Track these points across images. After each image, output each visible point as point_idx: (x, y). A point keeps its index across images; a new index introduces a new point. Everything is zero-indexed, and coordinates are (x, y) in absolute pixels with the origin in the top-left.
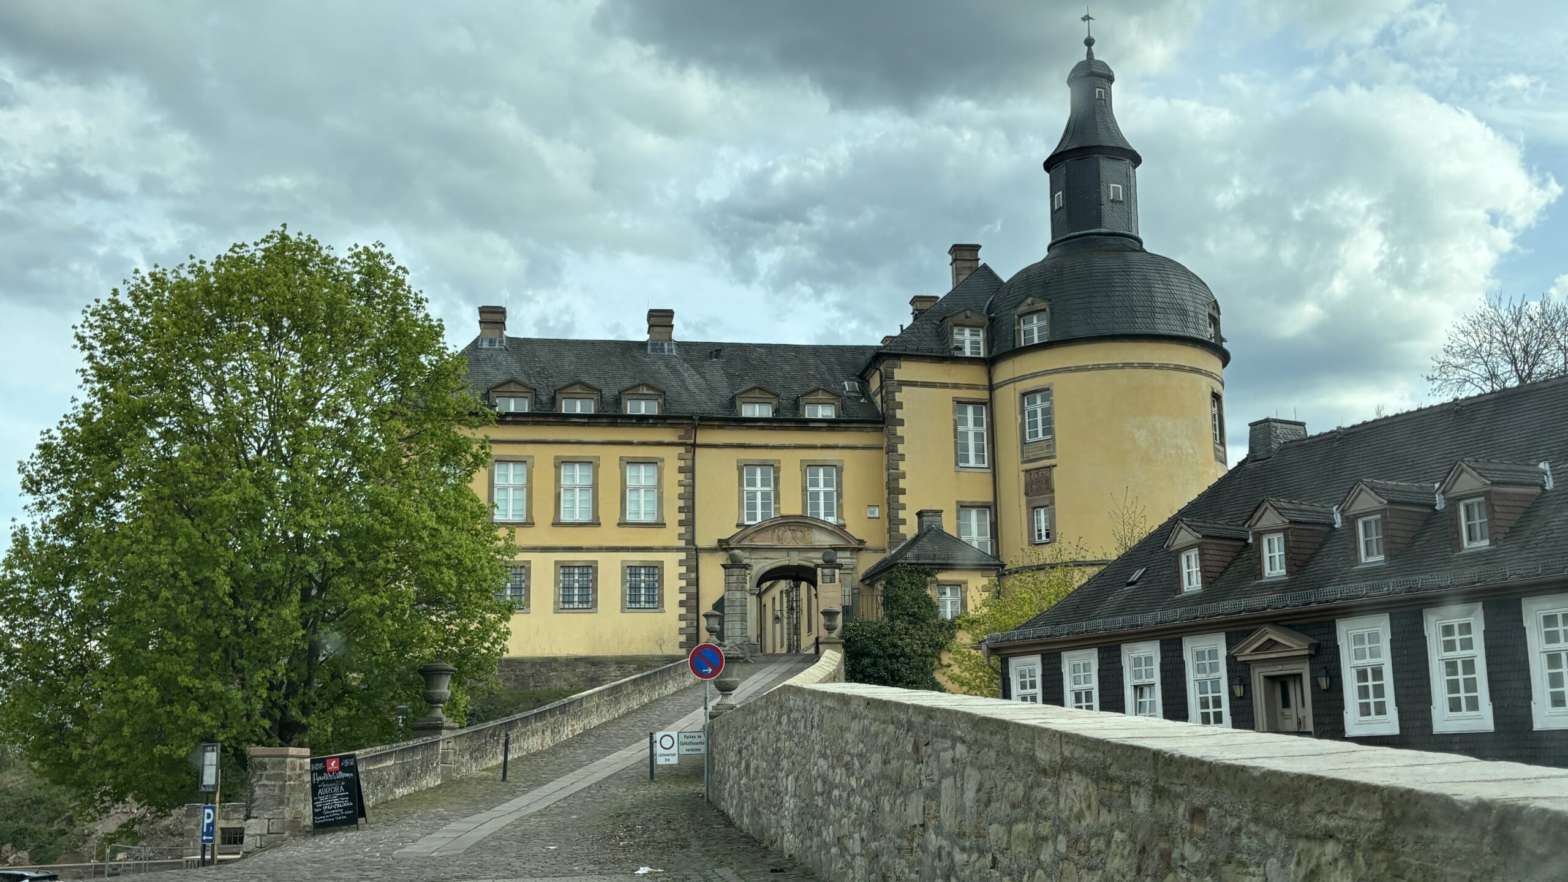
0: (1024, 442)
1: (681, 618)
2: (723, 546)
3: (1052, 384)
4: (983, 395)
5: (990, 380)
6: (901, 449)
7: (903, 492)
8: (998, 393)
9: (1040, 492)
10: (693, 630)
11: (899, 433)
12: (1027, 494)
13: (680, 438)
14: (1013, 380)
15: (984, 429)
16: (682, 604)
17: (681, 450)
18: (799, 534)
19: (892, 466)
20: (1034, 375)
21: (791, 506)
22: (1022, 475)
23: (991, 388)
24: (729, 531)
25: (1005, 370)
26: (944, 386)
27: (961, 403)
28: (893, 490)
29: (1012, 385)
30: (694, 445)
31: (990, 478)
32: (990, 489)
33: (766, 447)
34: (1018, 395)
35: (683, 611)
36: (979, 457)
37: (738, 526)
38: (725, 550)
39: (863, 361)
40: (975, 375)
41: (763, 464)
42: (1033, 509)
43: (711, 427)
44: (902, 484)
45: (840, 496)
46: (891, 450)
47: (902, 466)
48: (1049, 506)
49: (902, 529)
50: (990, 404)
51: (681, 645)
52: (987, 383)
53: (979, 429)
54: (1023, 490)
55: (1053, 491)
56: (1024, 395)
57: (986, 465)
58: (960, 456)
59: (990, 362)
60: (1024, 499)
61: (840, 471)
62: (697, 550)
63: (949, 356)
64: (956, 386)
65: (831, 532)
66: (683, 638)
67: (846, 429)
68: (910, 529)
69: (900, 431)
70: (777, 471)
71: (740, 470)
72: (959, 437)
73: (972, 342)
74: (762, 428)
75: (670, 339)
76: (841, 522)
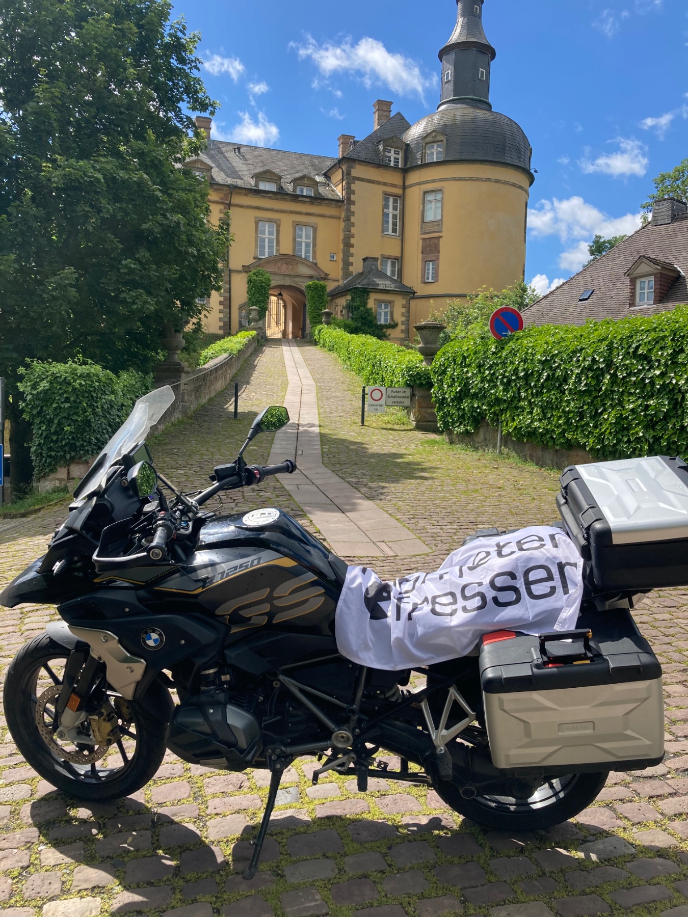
0: (423, 221)
1: (221, 312)
2: (246, 269)
3: (443, 187)
4: (399, 191)
5: (404, 182)
6: (353, 219)
7: (352, 246)
8: (408, 191)
9: (430, 252)
10: (227, 319)
11: (352, 210)
12: (422, 253)
13: (221, 198)
14: (419, 184)
15: (398, 212)
16: (221, 303)
17: (222, 207)
18: (290, 267)
19: (347, 229)
20: (433, 181)
21: (286, 248)
22: (421, 242)
23: (404, 188)
24: (249, 261)
25: (414, 177)
26: (378, 183)
27: (387, 195)
28: (348, 245)
29: (418, 187)
30: (230, 205)
31: (400, 242)
32: (400, 248)
33: (272, 210)
34: (422, 193)
35: (222, 307)
36: (394, 231)
37: (255, 258)
38: (246, 272)
39: (329, 164)
40: (396, 179)
41: (270, 221)
42: (425, 262)
43: (240, 194)
44: (352, 241)
45: (314, 246)
46: (348, 219)
47: (353, 230)
48: (435, 261)
49: (351, 269)
50: (403, 197)
51: (220, 328)
52: (402, 184)
53: (395, 212)
54: (420, 250)
55: (439, 252)
56: (425, 193)
57: (397, 234)
58: (384, 229)
59: (405, 171)
60: (420, 255)
61: (315, 230)
62: (230, 271)
63: (382, 165)
64: (385, 184)
65: (310, 267)
66: (221, 324)
67: (320, 204)
68: (357, 267)
69: (353, 208)
70: (278, 226)
71: (257, 223)
72: (385, 215)
73: (395, 158)
74: (270, 198)
75: (209, 137)
76: (315, 261)
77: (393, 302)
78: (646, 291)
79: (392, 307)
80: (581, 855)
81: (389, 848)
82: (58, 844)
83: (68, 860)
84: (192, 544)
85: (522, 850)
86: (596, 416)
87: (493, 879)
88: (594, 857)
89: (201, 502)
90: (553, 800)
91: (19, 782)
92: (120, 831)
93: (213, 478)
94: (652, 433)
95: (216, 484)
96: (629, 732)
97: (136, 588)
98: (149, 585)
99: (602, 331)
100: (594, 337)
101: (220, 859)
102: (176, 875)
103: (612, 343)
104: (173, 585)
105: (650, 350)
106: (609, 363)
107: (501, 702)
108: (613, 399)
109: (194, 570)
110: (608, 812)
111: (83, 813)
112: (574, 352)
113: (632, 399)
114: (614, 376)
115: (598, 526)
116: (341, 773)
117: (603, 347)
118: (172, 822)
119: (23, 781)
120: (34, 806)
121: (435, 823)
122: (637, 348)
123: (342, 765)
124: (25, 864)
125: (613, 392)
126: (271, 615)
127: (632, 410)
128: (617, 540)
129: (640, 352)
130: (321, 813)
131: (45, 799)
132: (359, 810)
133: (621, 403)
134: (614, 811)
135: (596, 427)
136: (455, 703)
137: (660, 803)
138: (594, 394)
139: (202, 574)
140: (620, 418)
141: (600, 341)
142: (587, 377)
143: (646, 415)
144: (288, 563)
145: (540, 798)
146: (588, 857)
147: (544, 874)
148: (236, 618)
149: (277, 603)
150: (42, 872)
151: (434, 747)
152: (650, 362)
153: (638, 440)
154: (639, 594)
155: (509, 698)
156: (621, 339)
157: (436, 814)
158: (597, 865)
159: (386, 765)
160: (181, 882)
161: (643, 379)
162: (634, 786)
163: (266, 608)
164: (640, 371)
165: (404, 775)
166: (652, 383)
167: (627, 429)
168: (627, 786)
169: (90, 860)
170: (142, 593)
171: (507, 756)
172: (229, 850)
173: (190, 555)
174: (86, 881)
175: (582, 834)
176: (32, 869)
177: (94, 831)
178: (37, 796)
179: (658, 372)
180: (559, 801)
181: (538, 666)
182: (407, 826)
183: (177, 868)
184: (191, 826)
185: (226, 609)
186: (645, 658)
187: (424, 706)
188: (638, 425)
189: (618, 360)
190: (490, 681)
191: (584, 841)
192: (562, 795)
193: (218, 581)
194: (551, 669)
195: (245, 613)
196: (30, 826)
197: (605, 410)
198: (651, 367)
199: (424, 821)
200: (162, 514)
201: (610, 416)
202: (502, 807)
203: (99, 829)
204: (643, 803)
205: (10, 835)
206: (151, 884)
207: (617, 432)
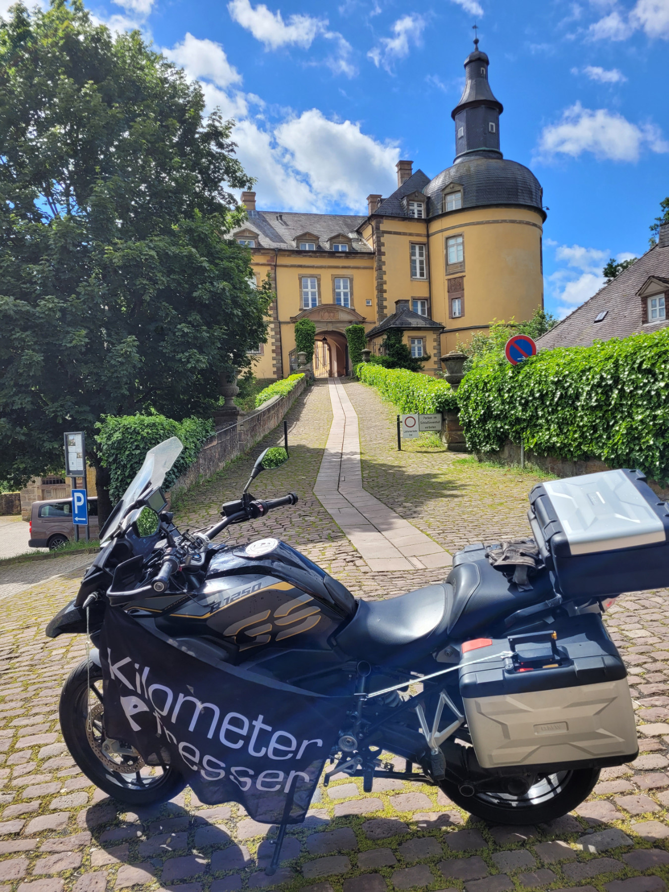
0: (447, 264)
1: (274, 359)
2: (293, 320)
3: (463, 232)
4: (424, 240)
5: (428, 231)
6: (384, 268)
7: (385, 291)
8: (432, 239)
9: (456, 290)
10: (280, 365)
11: (383, 260)
12: (448, 292)
13: (268, 261)
14: (442, 231)
15: (424, 258)
16: (273, 351)
17: (269, 268)
18: (332, 314)
19: (380, 277)
20: (453, 228)
21: (327, 298)
22: (446, 282)
23: (428, 236)
24: (296, 313)
25: (436, 226)
26: (405, 234)
27: (413, 245)
28: (381, 291)
29: (440, 234)
30: (276, 266)
31: (427, 284)
32: (428, 289)
33: (313, 267)
34: (444, 239)
35: (274, 355)
36: (422, 275)
37: (300, 310)
38: (294, 322)
39: (360, 222)
40: (420, 228)
41: (312, 276)
42: (452, 300)
43: (284, 255)
44: (385, 287)
45: (352, 294)
46: (380, 268)
47: (385, 278)
48: (461, 297)
49: (385, 311)
50: (427, 245)
51: (274, 372)
52: (426, 233)
53: (421, 258)
54: (446, 290)
55: (463, 290)
56: (447, 239)
57: (425, 277)
58: (413, 274)
59: (428, 221)
60: (447, 294)
61: (351, 280)
62: (280, 323)
63: (407, 218)
64: (411, 234)
65: (348, 313)
66: (275, 369)
67: (354, 258)
68: (391, 309)
69: (383, 258)
70: (319, 280)
71: (300, 279)
72: (413, 262)
73: (418, 211)
74: (311, 256)
75: (254, 209)
76: (353, 308)
77: (425, 337)
78: (658, 308)
79: (425, 342)
80: (580, 847)
81: (400, 844)
82: (106, 845)
83: (114, 860)
84: (204, 574)
85: (523, 844)
86: (608, 428)
87: (494, 872)
88: (592, 849)
89: (212, 536)
90: (551, 795)
91: (78, 790)
92: (161, 833)
93: (223, 514)
94: (662, 441)
95: (225, 519)
96: (601, 731)
97: (154, 615)
98: (166, 612)
99: (609, 350)
100: (601, 356)
101: (246, 858)
102: (206, 873)
103: (617, 360)
104: (187, 612)
105: (653, 365)
106: (616, 380)
107: (478, 705)
108: (622, 412)
109: (205, 596)
110: (608, 805)
111: (130, 817)
112: (583, 371)
113: (640, 410)
114: (622, 391)
115: (557, 538)
116: (351, 775)
117: (610, 365)
118: (207, 824)
119: (82, 789)
120: (89, 812)
121: (444, 819)
122: (641, 363)
123: (350, 767)
124: (77, 865)
125: (622, 405)
126: (274, 634)
127: (642, 421)
128: (575, 551)
129: (644, 366)
130: (340, 812)
131: (99, 806)
132: (373, 809)
133: (630, 415)
134: (614, 803)
135: (609, 438)
136: (446, 707)
137: (659, 795)
138: (605, 408)
139: (210, 600)
140: (630, 429)
141: (607, 359)
142: (597, 394)
143: (654, 425)
144: (285, 586)
145: (537, 793)
146: (586, 849)
147: (543, 866)
148: (242, 637)
149: (279, 623)
150: (91, 872)
151: (428, 749)
152: (654, 375)
153: (649, 448)
154: (608, 600)
155: (485, 702)
156: (626, 357)
157: (445, 810)
158: (594, 857)
159: (392, 766)
160: (210, 879)
161: (649, 392)
162: (636, 779)
163: (269, 628)
164: (645, 385)
165: (408, 775)
166: (658, 395)
167: (639, 438)
168: (628, 779)
169: (133, 860)
170: (160, 620)
171: (490, 756)
172: (255, 848)
173: (203, 584)
174: (127, 879)
175: (580, 828)
176: (82, 870)
177: (139, 833)
178: (93, 802)
179: (662, 384)
180: (556, 795)
181: (509, 672)
182: (417, 823)
183: (208, 865)
184: (223, 828)
185: (233, 630)
186: (609, 661)
187: (419, 711)
188: (647, 434)
189: (624, 375)
190: (467, 686)
191: (584, 834)
192: (559, 790)
193: (223, 606)
194: (523, 673)
195: (250, 633)
196: (84, 830)
197: (616, 422)
198: (656, 380)
199: (433, 817)
200: (169, 550)
201: (621, 428)
202: (505, 803)
203: (143, 832)
204: (644, 795)
205: (66, 839)
206: (183, 881)
207: (629, 442)
